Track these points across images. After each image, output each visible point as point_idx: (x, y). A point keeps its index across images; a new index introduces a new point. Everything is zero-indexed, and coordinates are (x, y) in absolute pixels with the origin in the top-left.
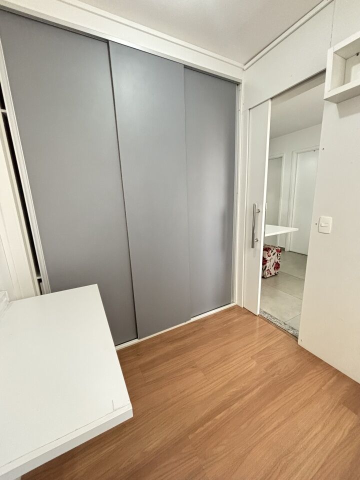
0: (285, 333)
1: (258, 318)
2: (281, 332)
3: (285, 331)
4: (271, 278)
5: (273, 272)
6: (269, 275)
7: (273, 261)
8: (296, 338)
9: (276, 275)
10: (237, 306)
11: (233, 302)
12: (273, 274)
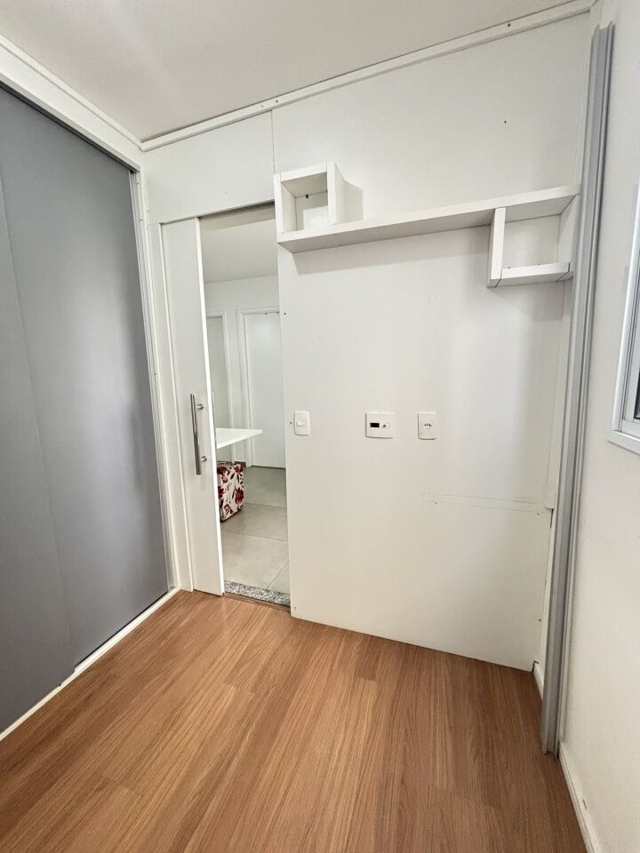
0: (270, 606)
1: (223, 599)
2: (264, 607)
3: (269, 603)
4: (233, 519)
5: (234, 507)
6: (229, 515)
7: (232, 489)
8: (287, 607)
9: (239, 510)
10: (182, 592)
11: (173, 588)
12: (235, 510)
